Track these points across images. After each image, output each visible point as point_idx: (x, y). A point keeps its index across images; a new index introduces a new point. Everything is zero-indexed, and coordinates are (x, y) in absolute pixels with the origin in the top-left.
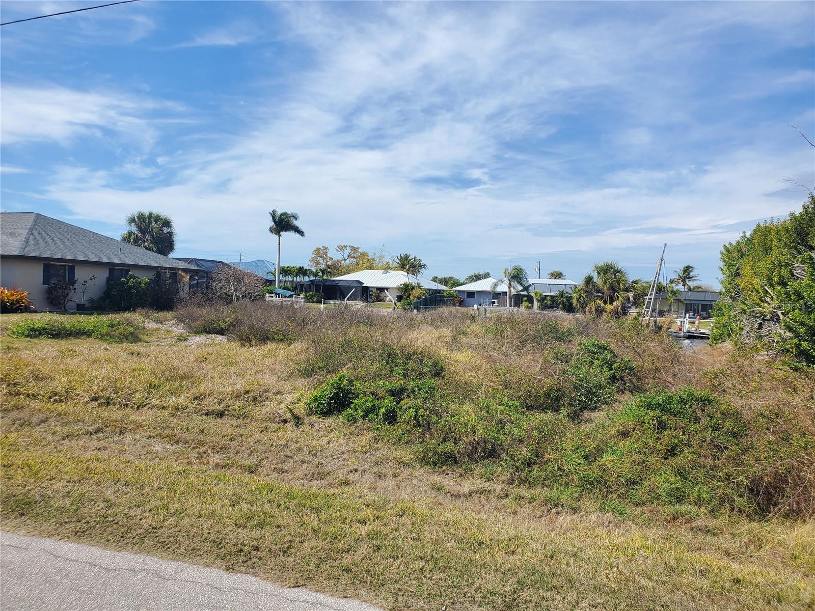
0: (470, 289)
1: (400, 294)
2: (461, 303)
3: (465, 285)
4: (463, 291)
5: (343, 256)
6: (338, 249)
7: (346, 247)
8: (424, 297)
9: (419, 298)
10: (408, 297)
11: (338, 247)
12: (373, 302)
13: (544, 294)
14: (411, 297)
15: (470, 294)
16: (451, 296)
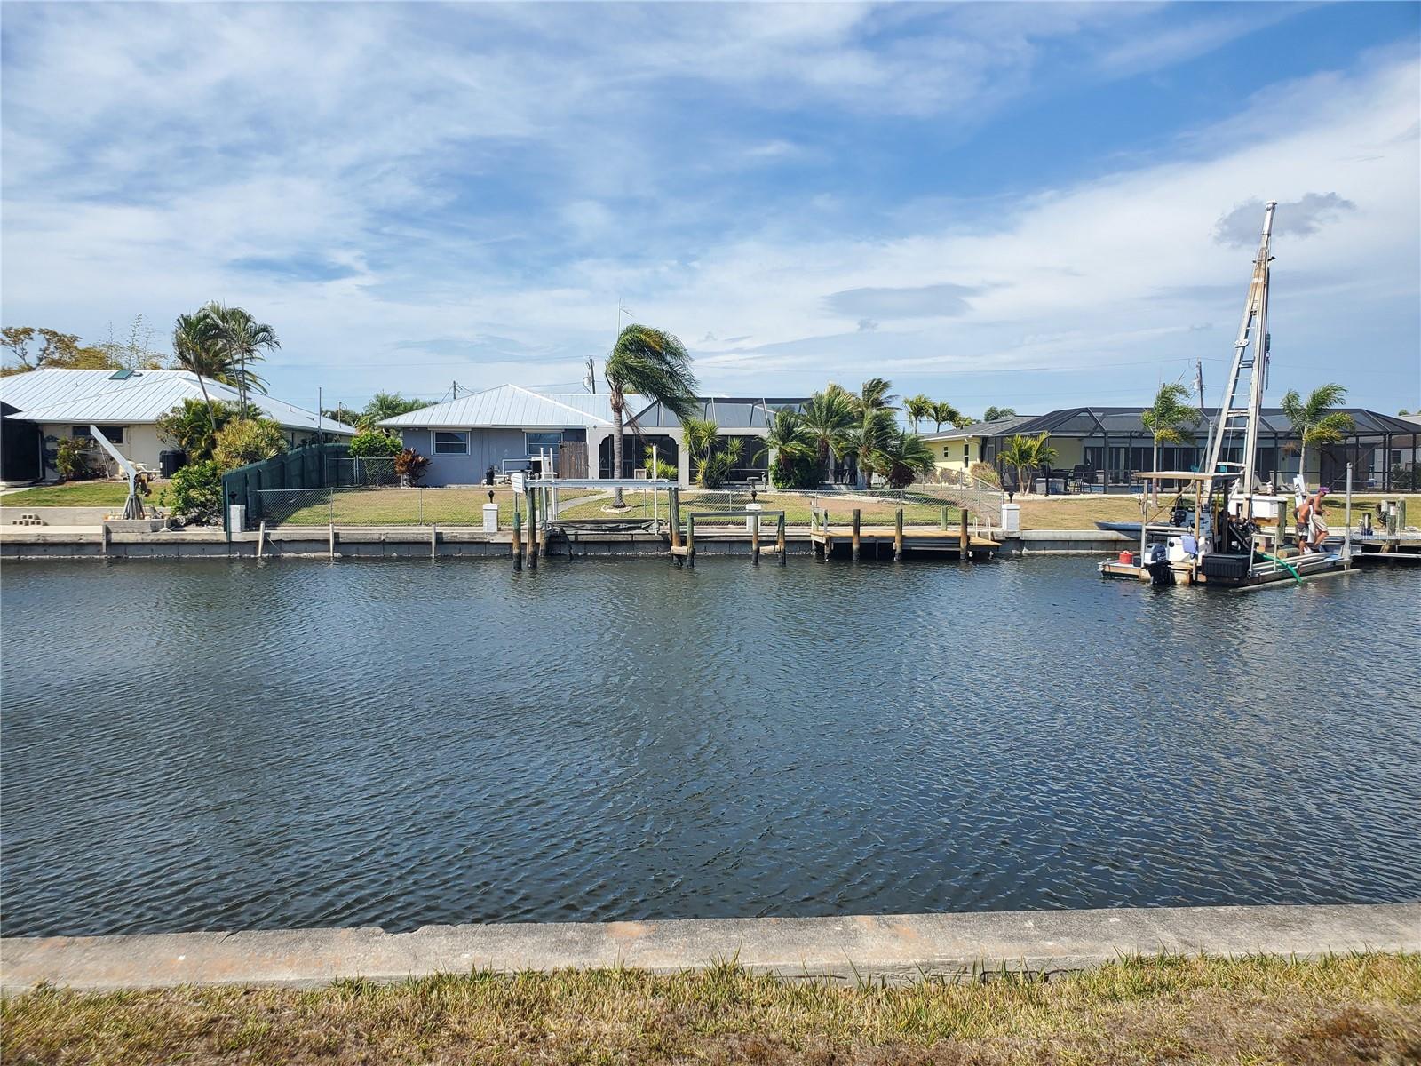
0: (447, 423)
1: (171, 445)
2: (419, 474)
3: (429, 410)
4: (423, 431)
5: (22, 357)
6: (7, 340)
7: (28, 332)
8: (273, 453)
9: (251, 455)
10: (207, 455)
11: (5, 333)
12: (61, 481)
13: (721, 432)
14: (219, 454)
15: (450, 439)
16: (377, 450)
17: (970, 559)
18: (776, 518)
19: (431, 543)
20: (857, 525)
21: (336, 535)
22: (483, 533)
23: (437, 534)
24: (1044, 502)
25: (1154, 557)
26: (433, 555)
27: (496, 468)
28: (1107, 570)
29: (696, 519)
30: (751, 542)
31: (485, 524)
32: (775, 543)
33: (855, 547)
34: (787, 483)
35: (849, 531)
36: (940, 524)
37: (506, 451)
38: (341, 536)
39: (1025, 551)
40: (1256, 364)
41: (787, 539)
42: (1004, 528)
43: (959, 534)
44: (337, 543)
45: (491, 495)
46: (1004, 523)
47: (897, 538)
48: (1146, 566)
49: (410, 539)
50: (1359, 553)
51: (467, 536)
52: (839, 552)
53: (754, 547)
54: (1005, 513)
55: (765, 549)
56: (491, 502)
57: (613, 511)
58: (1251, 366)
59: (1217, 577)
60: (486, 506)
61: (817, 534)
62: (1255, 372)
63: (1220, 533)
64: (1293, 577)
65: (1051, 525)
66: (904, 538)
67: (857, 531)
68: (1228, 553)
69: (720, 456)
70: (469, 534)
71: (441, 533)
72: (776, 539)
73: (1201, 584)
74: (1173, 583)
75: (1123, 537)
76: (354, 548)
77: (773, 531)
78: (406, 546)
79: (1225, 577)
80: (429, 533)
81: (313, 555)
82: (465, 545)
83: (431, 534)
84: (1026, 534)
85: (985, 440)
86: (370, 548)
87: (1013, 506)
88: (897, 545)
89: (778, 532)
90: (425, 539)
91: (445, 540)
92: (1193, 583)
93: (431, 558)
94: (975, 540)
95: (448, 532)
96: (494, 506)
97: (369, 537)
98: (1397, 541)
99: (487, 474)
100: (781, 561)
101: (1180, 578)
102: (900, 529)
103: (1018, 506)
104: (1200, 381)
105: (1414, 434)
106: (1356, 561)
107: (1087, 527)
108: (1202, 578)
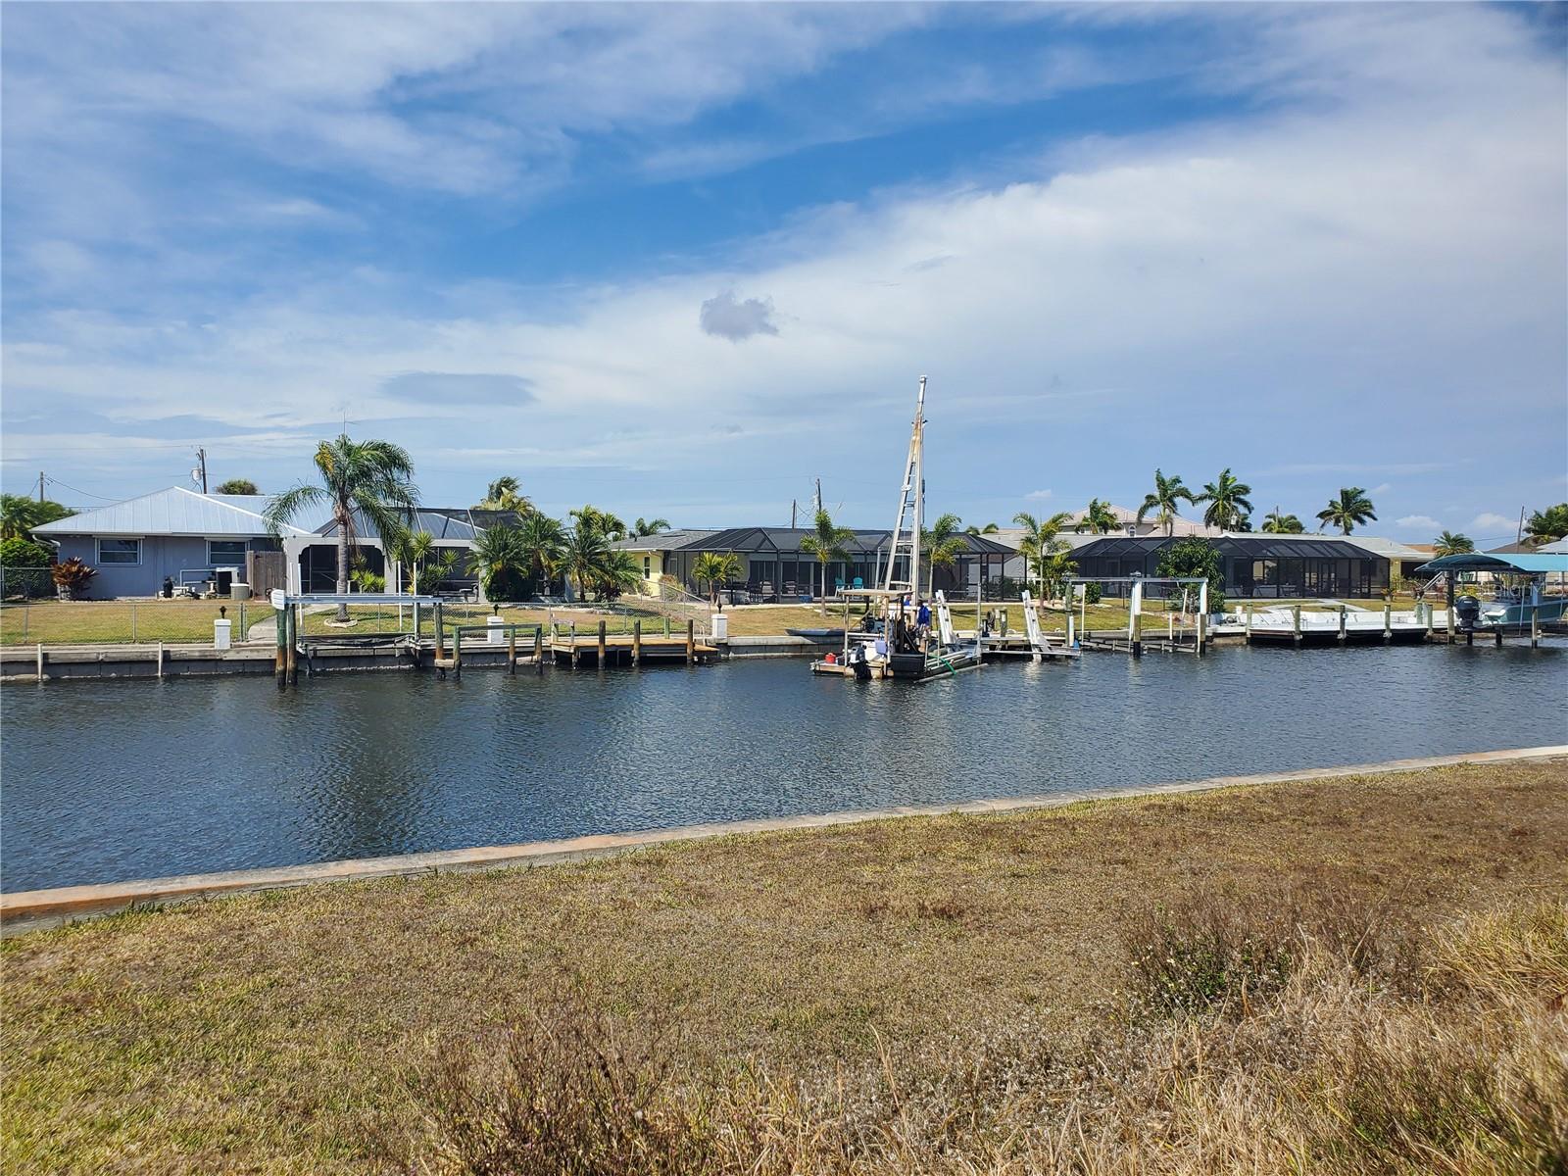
0: (117, 530)
2: (82, 587)
4: (86, 538)
15: (121, 548)
16: (27, 559)
17: (695, 663)
18: (533, 630)
19: (157, 661)
20: (602, 634)
21: (45, 656)
22: (215, 651)
23: (164, 652)
24: (733, 611)
25: (858, 658)
26: (159, 674)
27: (172, 579)
28: (818, 669)
29: (462, 633)
30: (508, 653)
31: (217, 640)
32: (532, 653)
33: (601, 655)
34: (502, 594)
35: (594, 641)
36: (663, 633)
37: (185, 560)
38: (51, 656)
39: (731, 655)
40: (916, 505)
41: (544, 649)
42: (715, 635)
43: (686, 642)
44: (46, 664)
45: (223, 610)
46: (715, 630)
47: (636, 646)
48: (852, 665)
49: (133, 657)
50: (987, 651)
51: (197, 654)
52: (587, 660)
53: (511, 658)
54: (715, 623)
55: (523, 660)
56: (223, 618)
57: (339, 624)
58: (913, 506)
59: (901, 671)
60: (217, 622)
61: (565, 645)
62: (916, 511)
63: (898, 637)
64: (950, 670)
65: (749, 632)
66: (641, 645)
67: (602, 640)
68: (904, 653)
69: (431, 567)
70: (200, 651)
71: (169, 651)
72: (533, 649)
73: (891, 677)
74: (870, 678)
75: (808, 641)
76: (63, 669)
77: (531, 642)
78: (127, 666)
79: (907, 672)
80: (157, 650)
81: (13, 678)
82: (195, 664)
83: (158, 652)
84: (734, 641)
85: (667, 554)
86: (87, 669)
87: (722, 616)
88: (635, 653)
89: (536, 643)
90: (151, 658)
91: (172, 658)
92: (884, 677)
93: (157, 677)
94: (698, 647)
95: (179, 649)
96: (228, 622)
97: (85, 656)
98: (1007, 642)
99: (165, 586)
100: (538, 670)
101: (875, 673)
102: (638, 638)
103: (726, 616)
104: (819, 497)
105: (1003, 554)
106: (985, 658)
107: (777, 633)
108: (890, 673)
